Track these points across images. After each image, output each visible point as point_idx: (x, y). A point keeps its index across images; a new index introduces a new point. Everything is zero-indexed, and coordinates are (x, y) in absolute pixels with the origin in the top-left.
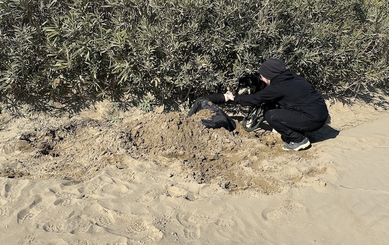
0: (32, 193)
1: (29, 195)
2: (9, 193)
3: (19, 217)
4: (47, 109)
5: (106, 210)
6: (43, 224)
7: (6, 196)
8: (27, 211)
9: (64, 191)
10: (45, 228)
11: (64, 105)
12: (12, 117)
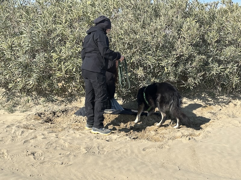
0: (33, 135)
1: (31, 135)
2: (23, 134)
3: (25, 142)
4: (54, 101)
5: (65, 142)
6: (34, 145)
7: (21, 135)
8: (29, 141)
9: (49, 135)
10: (35, 147)
11: (63, 99)
12: (34, 104)
